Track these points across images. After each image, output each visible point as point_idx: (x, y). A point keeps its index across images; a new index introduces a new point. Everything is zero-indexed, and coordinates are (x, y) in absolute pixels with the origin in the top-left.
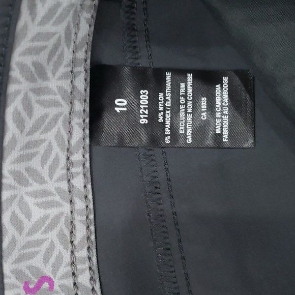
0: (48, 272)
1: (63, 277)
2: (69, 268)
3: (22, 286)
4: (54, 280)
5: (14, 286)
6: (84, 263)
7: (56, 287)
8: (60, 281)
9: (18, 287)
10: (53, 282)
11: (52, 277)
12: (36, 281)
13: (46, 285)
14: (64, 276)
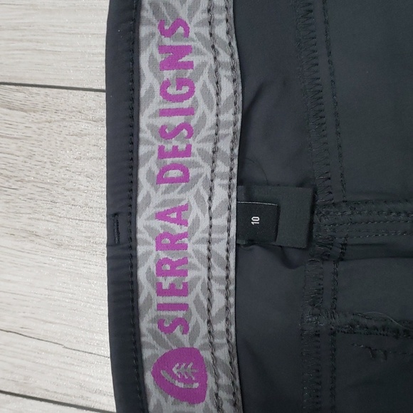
0: (183, 15)
1: (198, 24)
2: (205, 16)
3: (157, 24)
4: (189, 25)
5: (150, 23)
6: (221, 14)
7: (192, 34)
8: (196, 28)
9: (153, 25)
10: (189, 28)
11: (187, 22)
12: (171, 22)
13: (181, 30)
14: (200, 24)
